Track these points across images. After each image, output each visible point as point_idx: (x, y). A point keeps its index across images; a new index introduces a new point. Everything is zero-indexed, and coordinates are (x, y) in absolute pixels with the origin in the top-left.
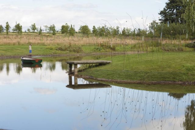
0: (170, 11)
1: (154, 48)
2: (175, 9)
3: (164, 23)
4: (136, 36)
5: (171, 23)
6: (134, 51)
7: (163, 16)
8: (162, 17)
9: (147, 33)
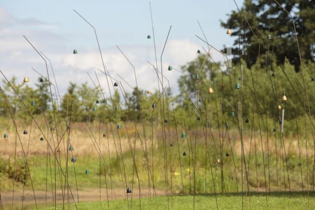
0: (273, 11)
1: (201, 172)
2: (293, 4)
3: (243, 66)
4: (123, 119)
5: (274, 64)
6: (112, 186)
7: (243, 36)
8: (236, 37)
9: (173, 106)
